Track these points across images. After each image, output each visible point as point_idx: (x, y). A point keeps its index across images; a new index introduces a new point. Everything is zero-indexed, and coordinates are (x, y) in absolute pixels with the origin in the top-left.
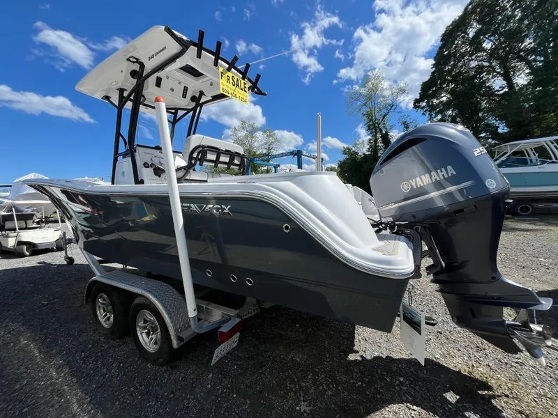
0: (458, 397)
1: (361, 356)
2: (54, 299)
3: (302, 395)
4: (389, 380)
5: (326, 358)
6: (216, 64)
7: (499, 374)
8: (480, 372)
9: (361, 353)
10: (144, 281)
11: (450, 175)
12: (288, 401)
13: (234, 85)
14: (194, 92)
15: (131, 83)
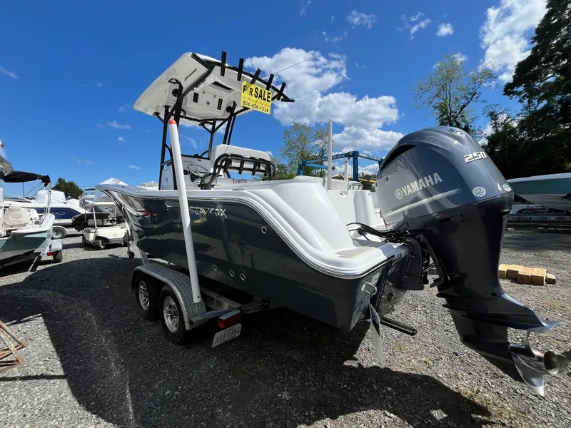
0: (445, 415)
1: (359, 364)
2: (114, 284)
3: (287, 385)
4: (375, 387)
5: (323, 359)
6: (239, 78)
7: (507, 403)
8: (485, 397)
9: (360, 361)
10: (172, 272)
11: (436, 182)
12: (273, 389)
13: (256, 97)
14: (228, 103)
15: (173, 101)
